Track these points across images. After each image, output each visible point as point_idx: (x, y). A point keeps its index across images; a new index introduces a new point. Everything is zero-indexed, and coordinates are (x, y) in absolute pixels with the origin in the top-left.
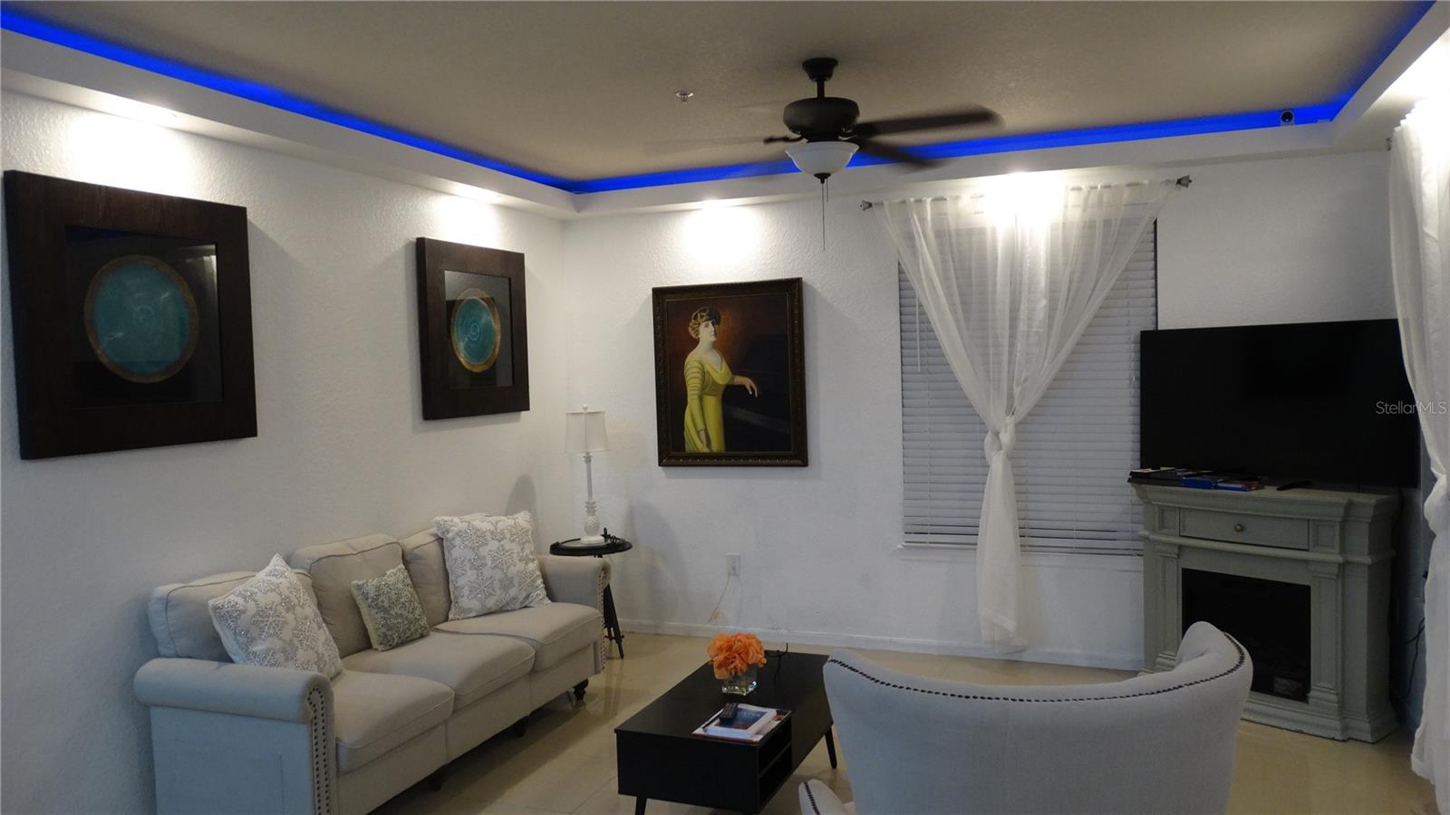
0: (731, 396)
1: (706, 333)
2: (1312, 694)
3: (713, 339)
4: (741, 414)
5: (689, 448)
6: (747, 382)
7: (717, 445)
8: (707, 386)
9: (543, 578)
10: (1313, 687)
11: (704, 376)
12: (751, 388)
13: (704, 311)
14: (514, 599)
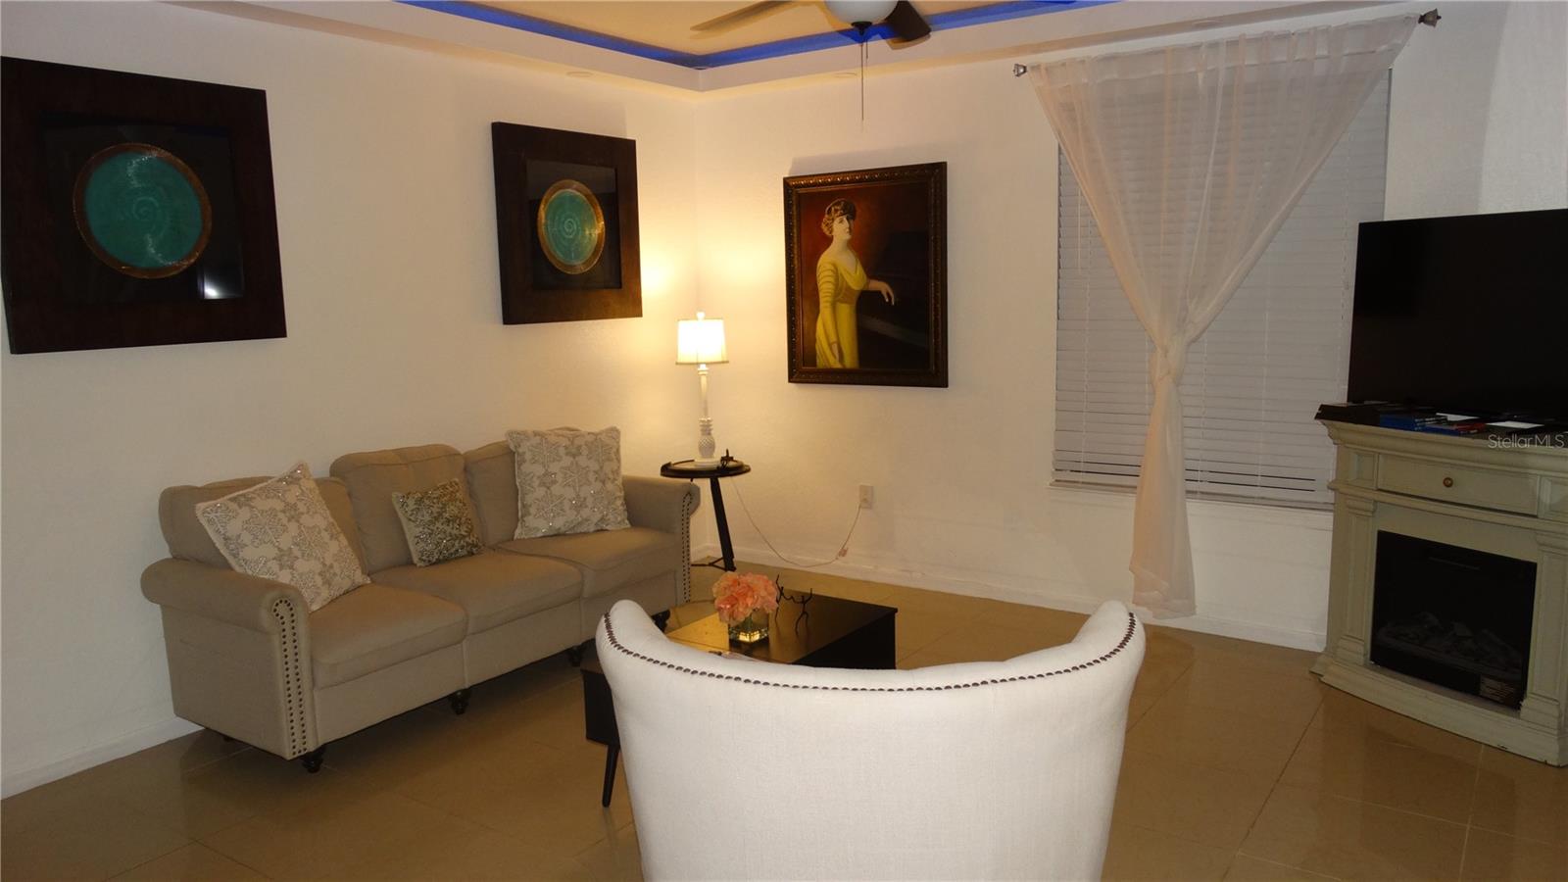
0: (866, 304)
1: (840, 229)
2: (1524, 703)
3: (847, 237)
4: (877, 325)
5: (821, 363)
6: (882, 287)
7: (850, 361)
8: (840, 292)
9: (625, 499)
10: (1528, 694)
11: (837, 279)
12: (888, 294)
13: (838, 204)
14: (587, 520)
